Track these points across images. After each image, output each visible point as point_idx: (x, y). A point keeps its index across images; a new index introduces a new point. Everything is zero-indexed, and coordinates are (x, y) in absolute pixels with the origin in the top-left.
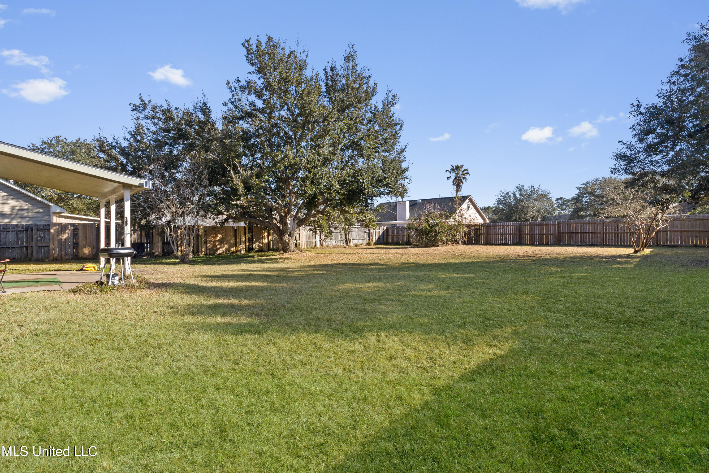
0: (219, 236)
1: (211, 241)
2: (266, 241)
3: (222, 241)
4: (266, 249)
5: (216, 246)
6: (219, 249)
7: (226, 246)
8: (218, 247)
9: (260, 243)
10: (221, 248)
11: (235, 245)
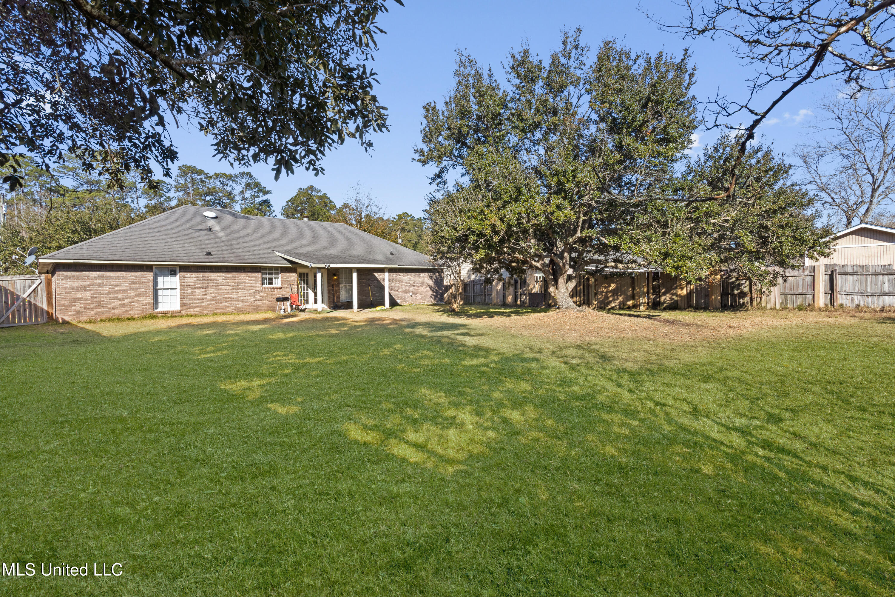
0: (613, 286)
1: (603, 292)
2: (684, 292)
3: (615, 293)
4: (683, 304)
5: (608, 298)
6: (611, 302)
7: (621, 299)
8: (611, 299)
9: (673, 294)
10: (614, 300)
11: (633, 297)
